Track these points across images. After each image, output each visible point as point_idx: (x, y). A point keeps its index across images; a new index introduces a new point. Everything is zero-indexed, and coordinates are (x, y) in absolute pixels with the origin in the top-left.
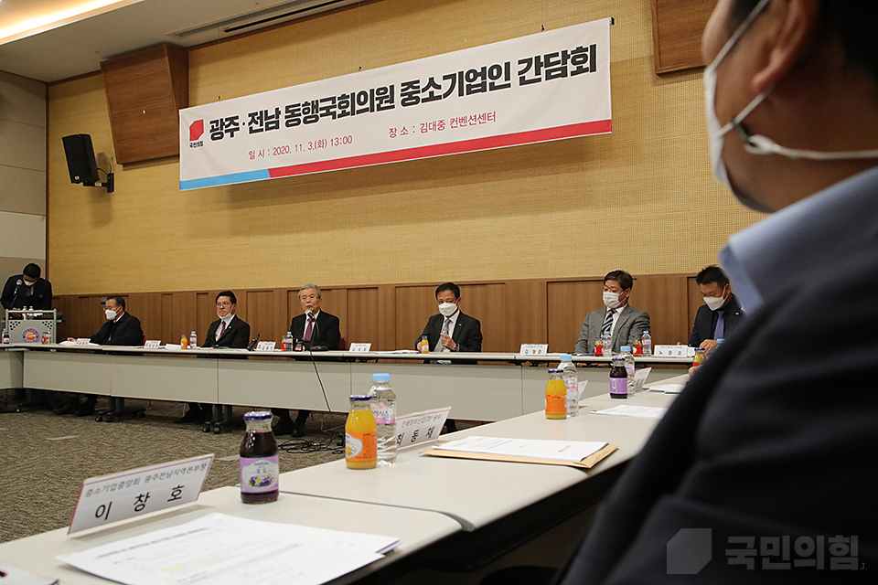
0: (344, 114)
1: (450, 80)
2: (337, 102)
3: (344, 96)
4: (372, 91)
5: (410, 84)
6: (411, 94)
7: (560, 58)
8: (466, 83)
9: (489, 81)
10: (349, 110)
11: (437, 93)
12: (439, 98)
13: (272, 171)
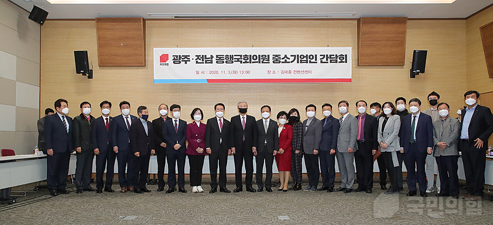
0: (246, 62)
1: (293, 57)
2: (243, 57)
3: (246, 55)
4: (259, 56)
5: (277, 56)
6: (277, 59)
7: (335, 56)
8: (300, 59)
9: (309, 60)
10: (248, 61)
11: (288, 60)
12: (289, 62)
13: (209, 81)
